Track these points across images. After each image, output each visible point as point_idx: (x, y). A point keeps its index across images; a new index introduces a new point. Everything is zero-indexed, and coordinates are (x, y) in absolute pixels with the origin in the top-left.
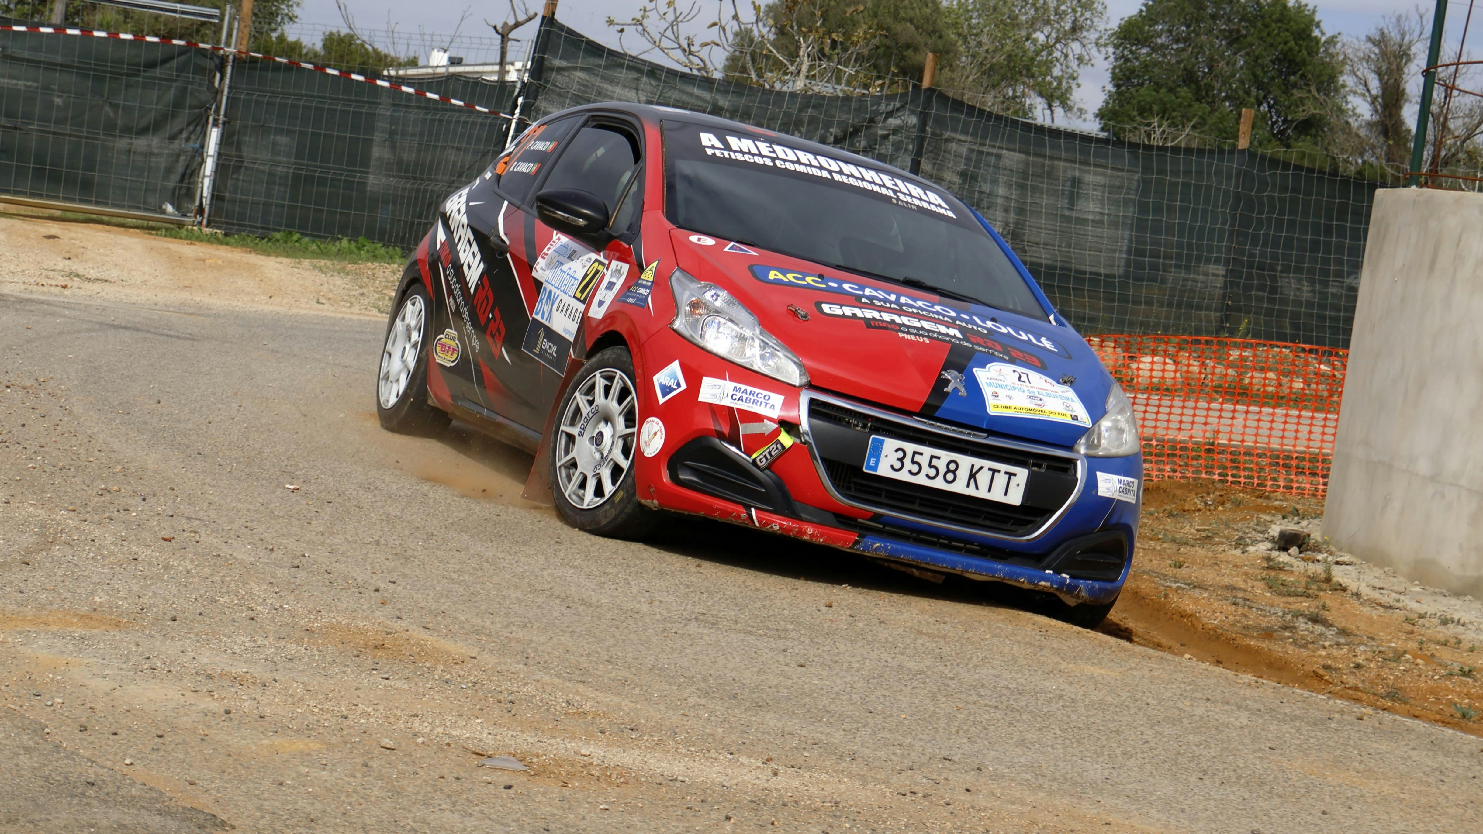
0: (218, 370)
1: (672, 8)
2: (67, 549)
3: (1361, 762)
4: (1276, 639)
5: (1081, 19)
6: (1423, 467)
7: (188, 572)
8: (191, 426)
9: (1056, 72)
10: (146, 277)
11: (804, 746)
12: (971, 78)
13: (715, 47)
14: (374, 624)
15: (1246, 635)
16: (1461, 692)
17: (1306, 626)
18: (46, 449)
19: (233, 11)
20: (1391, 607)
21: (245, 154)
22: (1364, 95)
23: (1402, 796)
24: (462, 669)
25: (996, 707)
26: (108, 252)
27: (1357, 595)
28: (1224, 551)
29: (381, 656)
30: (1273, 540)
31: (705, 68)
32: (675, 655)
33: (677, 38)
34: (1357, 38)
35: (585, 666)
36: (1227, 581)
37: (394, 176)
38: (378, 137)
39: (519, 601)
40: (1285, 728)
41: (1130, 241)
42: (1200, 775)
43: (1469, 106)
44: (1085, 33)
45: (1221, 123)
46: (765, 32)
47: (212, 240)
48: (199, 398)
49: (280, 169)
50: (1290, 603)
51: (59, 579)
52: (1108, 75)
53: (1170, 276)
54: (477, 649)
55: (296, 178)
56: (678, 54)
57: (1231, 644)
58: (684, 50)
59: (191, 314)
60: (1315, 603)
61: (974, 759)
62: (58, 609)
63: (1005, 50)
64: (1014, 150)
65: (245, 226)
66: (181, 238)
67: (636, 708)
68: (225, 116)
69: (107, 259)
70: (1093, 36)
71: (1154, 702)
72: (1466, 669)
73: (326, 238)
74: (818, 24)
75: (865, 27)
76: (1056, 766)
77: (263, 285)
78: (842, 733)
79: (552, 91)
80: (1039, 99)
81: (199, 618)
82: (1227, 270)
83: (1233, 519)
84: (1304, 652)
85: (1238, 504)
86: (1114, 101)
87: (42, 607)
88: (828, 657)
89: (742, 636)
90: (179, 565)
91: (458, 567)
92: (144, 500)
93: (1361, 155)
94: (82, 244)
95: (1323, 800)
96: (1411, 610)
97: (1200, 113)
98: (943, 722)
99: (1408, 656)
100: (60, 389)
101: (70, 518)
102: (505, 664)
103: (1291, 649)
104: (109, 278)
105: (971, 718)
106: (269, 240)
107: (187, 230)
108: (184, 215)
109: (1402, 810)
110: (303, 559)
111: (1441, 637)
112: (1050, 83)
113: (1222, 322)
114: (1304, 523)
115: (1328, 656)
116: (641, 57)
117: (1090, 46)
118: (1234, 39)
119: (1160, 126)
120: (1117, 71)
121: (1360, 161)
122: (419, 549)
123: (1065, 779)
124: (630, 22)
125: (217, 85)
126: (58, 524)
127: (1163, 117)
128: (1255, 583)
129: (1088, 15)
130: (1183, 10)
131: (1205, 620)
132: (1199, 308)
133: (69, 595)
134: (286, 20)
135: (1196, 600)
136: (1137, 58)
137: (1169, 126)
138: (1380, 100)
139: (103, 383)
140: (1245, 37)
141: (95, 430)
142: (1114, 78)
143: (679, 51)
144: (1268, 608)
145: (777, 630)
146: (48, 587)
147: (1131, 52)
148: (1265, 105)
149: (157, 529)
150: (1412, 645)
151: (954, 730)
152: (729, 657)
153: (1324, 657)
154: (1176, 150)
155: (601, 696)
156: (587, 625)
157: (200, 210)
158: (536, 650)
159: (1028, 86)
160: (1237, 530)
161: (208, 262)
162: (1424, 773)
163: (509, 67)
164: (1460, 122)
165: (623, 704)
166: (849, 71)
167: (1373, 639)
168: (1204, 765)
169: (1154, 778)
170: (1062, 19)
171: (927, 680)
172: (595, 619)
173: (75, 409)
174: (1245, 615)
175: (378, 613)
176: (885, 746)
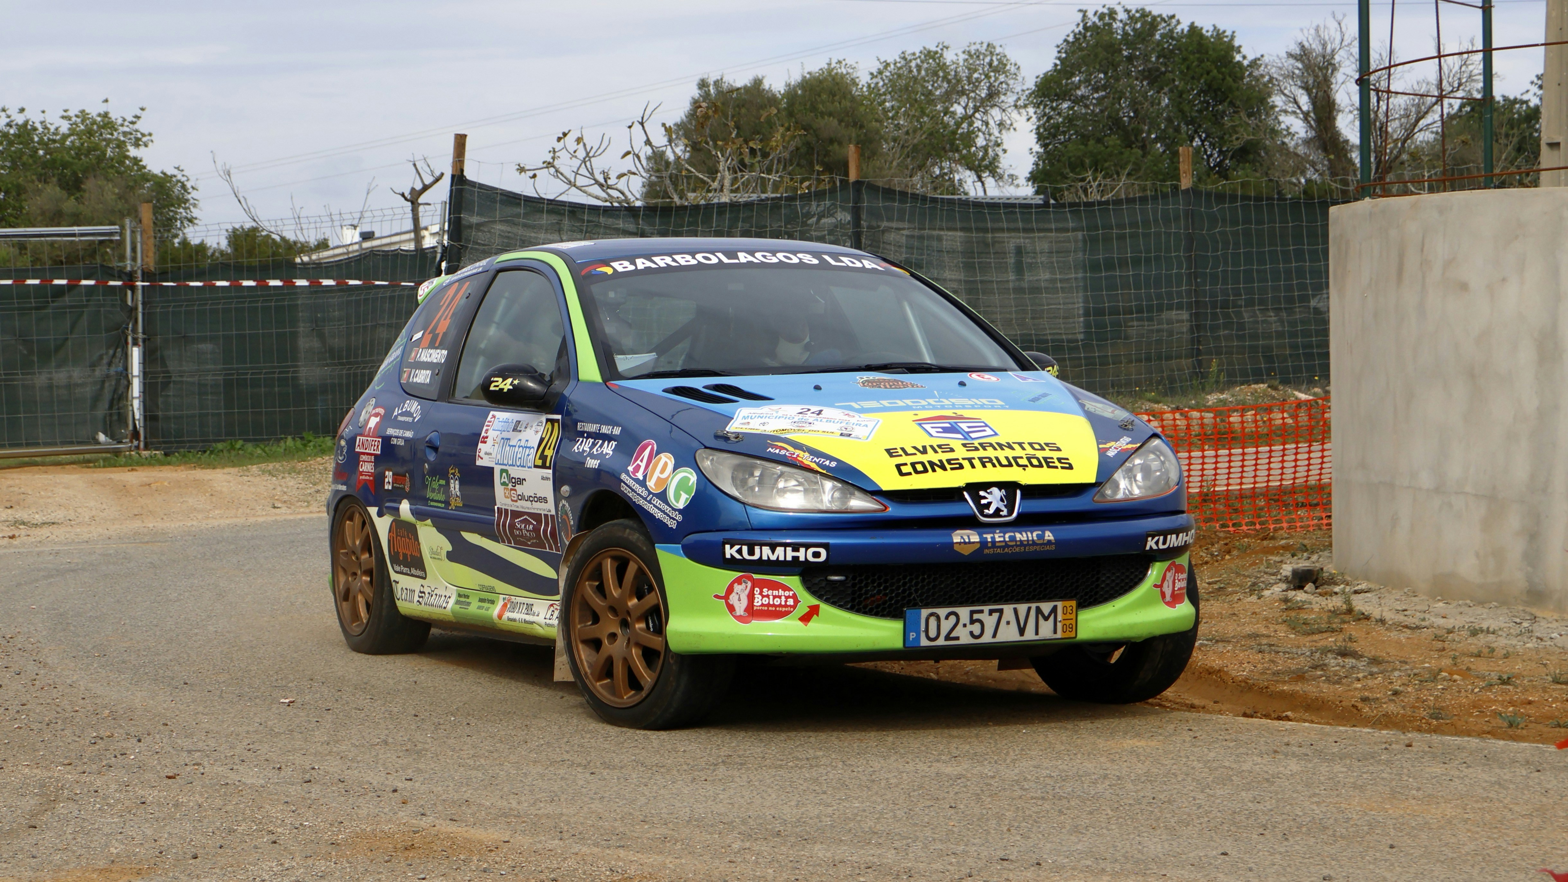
0: (187, 594)
1: (581, 144)
2: (71, 805)
3: (1419, 789)
4: (1308, 680)
5: (996, 84)
6: (1426, 480)
7: (200, 806)
8: (171, 657)
9: (980, 141)
10: (94, 513)
11: (857, 871)
12: (895, 163)
13: (632, 176)
14: (399, 825)
15: (1277, 681)
16: (1504, 701)
17: (1336, 661)
18: (28, 706)
19: (134, 223)
20: (1418, 628)
21: (171, 368)
22: (1294, 113)
23: (1466, 816)
24: (498, 855)
25: (1043, 798)
26: (50, 494)
27: (1382, 621)
28: (1239, 599)
29: (413, 857)
30: (1286, 580)
31: (627, 200)
32: (710, 803)
33: (592, 174)
34: (1278, 56)
35: (621, 830)
36: (1248, 630)
37: (327, 365)
38: (302, 328)
39: (542, 776)
40: (1337, 768)
41: (1086, 301)
42: (1261, 831)
43: (1403, 106)
44: (1003, 97)
45: (1155, 165)
46: (677, 151)
47: (150, 463)
48: (173, 627)
49: (209, 378)
50: (1315, 641)
51: (70, 837)
52: (1033, 137)
53: (1132, 332)
54: (509, 833)
55: (228, 384)
56: (596, 190)
57: (1263, 692)
58: (601, 186)
59: (147, 542)
60: (1341, 637)
61: (1032, 854)
62: (75, 868)
63: (924, 129)
64: (955, 229)
65: (183, 442)
66: (121, 466)
67: (681, 864)
68: (144, 333)
69: (49, 501)
70: (1010, 99)
71: (1200, 765)
72: (1505, 677)
73: (269, 440)
74: (733, 135)
75: (781, 130)
76: (1115, 846)
77: (214, 499)
78: (894, 852)
79: (477, 250)
80: (968, 172)
81: (220, 851)
82: (1191, 315)
83: (1243, 566)
84: (1340, 688)
85: (1245, 550)
86: (1044, 162)
87: (59, 869)
88: (864, 778)
89: (773, 772)
90: (189, 801)
91: (472, 752)
92: (139, 741)
93: (1303, 173)
94: (21, 491)
95: (1388, 834)
96: (1439, 627)
97: (1133, 159)
98: (993, 823)
99: (1444, 674)
100: (29, 642)
101: (68, 773)
102: (540, 842)
103: (1325, 687)
104: (56, 521)
105: (1020, 814)
106: (212, 452)
107: (125, 457)
108: (120, 442)
109: (1469, 830)
110: (314, 772)
111: (1473, 649)
112: (974, 154)
113: (1195, 368)
114: (1315, 557)
115: (1364, 688)
116: (560, 199)
117: (1009, 110)
118: (1154, 77)
119: (1095, 180)
120: (1042, 130)
121: (1303, 181)
122: (429, 740)
123: (1126, 858)
124: (542, 165)
125: (129, 303)
126: (58, 781)
127: (1096, 170)
128: (1277, 627)
129: (1002, 78)
130: (1096, 56)
131: (1234, 673)
132: (1169, 358)
133: (83, 851)
134: (186, 223)
135: (1221, 655)
136: (1059, 114)
137: (1104, 178)
138: (1312, 115)
139: (72, 628)
140: (1164, 73)
141: (75, 678)
142: (1040, 138)
143: (596, 186)
144: (1294, 650)
145: (808, 759)
146: (60, 846)
147: (1053, 109)
148: (1197, 139)
149: (159, 768)
150: (1446, 662)
151: (1005, 829)
152: (765, 795)
153: (1360, 690)
154: (1117, 202)
155: (643, 858)
156: (615, 789)
157: (135, 434)
158: (568, 823)
159: (955, 161)
160: (1249, 576)
161: (153, 486)
162: (1484, 789)
163: (424, 233)
164: (1396, 124)
165: (668, 861)
166: (773, 177)
167: (1406, 663)
168: (1263, 819)
169: (1215, 841)
170: (977, 87)
171: (969, 783)
172: (622, 780)
173: (49, 660)
174: (1273, 661)
175: (401, 814)
176: (940, 856)
